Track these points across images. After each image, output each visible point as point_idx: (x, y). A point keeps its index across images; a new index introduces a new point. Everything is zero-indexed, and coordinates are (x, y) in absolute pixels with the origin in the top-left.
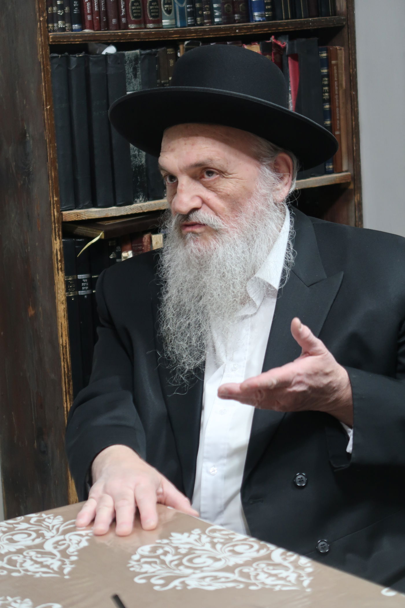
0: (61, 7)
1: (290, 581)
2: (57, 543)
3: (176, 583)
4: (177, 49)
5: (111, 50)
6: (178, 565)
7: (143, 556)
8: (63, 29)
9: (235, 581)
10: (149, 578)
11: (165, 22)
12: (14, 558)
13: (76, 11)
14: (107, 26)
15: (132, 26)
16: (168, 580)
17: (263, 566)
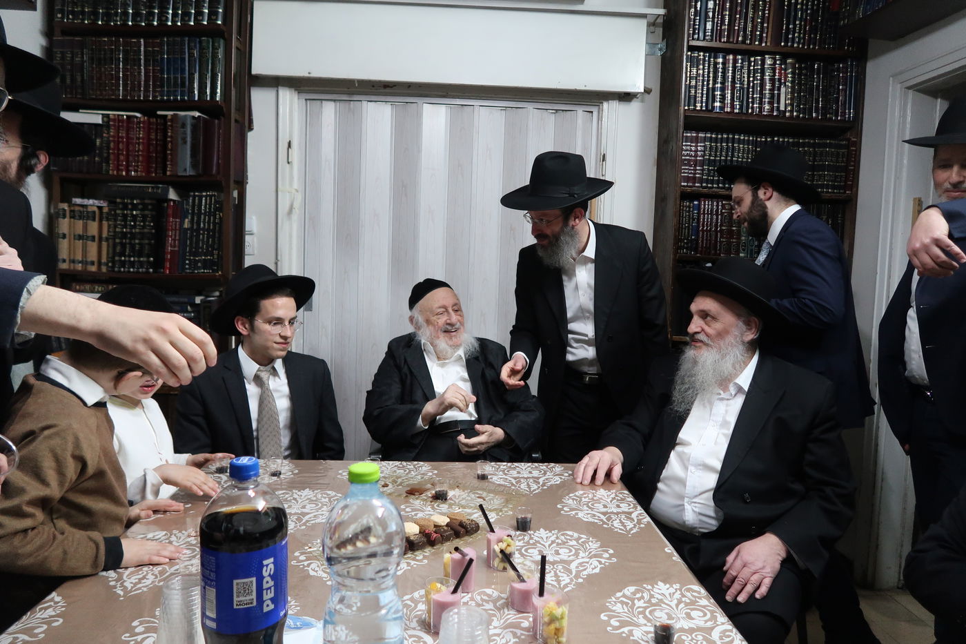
1: (626, 529)
2: (547, 479)
3: (574, 513)
5: (709, 265)
6: (584, 504)
7: (575, 496)
8: (686, 253)
9: (602, 520)
10: (563, 506)
12: (522, 480)
13: (694, 246)
14: (709, 254)
17: (623, 516)
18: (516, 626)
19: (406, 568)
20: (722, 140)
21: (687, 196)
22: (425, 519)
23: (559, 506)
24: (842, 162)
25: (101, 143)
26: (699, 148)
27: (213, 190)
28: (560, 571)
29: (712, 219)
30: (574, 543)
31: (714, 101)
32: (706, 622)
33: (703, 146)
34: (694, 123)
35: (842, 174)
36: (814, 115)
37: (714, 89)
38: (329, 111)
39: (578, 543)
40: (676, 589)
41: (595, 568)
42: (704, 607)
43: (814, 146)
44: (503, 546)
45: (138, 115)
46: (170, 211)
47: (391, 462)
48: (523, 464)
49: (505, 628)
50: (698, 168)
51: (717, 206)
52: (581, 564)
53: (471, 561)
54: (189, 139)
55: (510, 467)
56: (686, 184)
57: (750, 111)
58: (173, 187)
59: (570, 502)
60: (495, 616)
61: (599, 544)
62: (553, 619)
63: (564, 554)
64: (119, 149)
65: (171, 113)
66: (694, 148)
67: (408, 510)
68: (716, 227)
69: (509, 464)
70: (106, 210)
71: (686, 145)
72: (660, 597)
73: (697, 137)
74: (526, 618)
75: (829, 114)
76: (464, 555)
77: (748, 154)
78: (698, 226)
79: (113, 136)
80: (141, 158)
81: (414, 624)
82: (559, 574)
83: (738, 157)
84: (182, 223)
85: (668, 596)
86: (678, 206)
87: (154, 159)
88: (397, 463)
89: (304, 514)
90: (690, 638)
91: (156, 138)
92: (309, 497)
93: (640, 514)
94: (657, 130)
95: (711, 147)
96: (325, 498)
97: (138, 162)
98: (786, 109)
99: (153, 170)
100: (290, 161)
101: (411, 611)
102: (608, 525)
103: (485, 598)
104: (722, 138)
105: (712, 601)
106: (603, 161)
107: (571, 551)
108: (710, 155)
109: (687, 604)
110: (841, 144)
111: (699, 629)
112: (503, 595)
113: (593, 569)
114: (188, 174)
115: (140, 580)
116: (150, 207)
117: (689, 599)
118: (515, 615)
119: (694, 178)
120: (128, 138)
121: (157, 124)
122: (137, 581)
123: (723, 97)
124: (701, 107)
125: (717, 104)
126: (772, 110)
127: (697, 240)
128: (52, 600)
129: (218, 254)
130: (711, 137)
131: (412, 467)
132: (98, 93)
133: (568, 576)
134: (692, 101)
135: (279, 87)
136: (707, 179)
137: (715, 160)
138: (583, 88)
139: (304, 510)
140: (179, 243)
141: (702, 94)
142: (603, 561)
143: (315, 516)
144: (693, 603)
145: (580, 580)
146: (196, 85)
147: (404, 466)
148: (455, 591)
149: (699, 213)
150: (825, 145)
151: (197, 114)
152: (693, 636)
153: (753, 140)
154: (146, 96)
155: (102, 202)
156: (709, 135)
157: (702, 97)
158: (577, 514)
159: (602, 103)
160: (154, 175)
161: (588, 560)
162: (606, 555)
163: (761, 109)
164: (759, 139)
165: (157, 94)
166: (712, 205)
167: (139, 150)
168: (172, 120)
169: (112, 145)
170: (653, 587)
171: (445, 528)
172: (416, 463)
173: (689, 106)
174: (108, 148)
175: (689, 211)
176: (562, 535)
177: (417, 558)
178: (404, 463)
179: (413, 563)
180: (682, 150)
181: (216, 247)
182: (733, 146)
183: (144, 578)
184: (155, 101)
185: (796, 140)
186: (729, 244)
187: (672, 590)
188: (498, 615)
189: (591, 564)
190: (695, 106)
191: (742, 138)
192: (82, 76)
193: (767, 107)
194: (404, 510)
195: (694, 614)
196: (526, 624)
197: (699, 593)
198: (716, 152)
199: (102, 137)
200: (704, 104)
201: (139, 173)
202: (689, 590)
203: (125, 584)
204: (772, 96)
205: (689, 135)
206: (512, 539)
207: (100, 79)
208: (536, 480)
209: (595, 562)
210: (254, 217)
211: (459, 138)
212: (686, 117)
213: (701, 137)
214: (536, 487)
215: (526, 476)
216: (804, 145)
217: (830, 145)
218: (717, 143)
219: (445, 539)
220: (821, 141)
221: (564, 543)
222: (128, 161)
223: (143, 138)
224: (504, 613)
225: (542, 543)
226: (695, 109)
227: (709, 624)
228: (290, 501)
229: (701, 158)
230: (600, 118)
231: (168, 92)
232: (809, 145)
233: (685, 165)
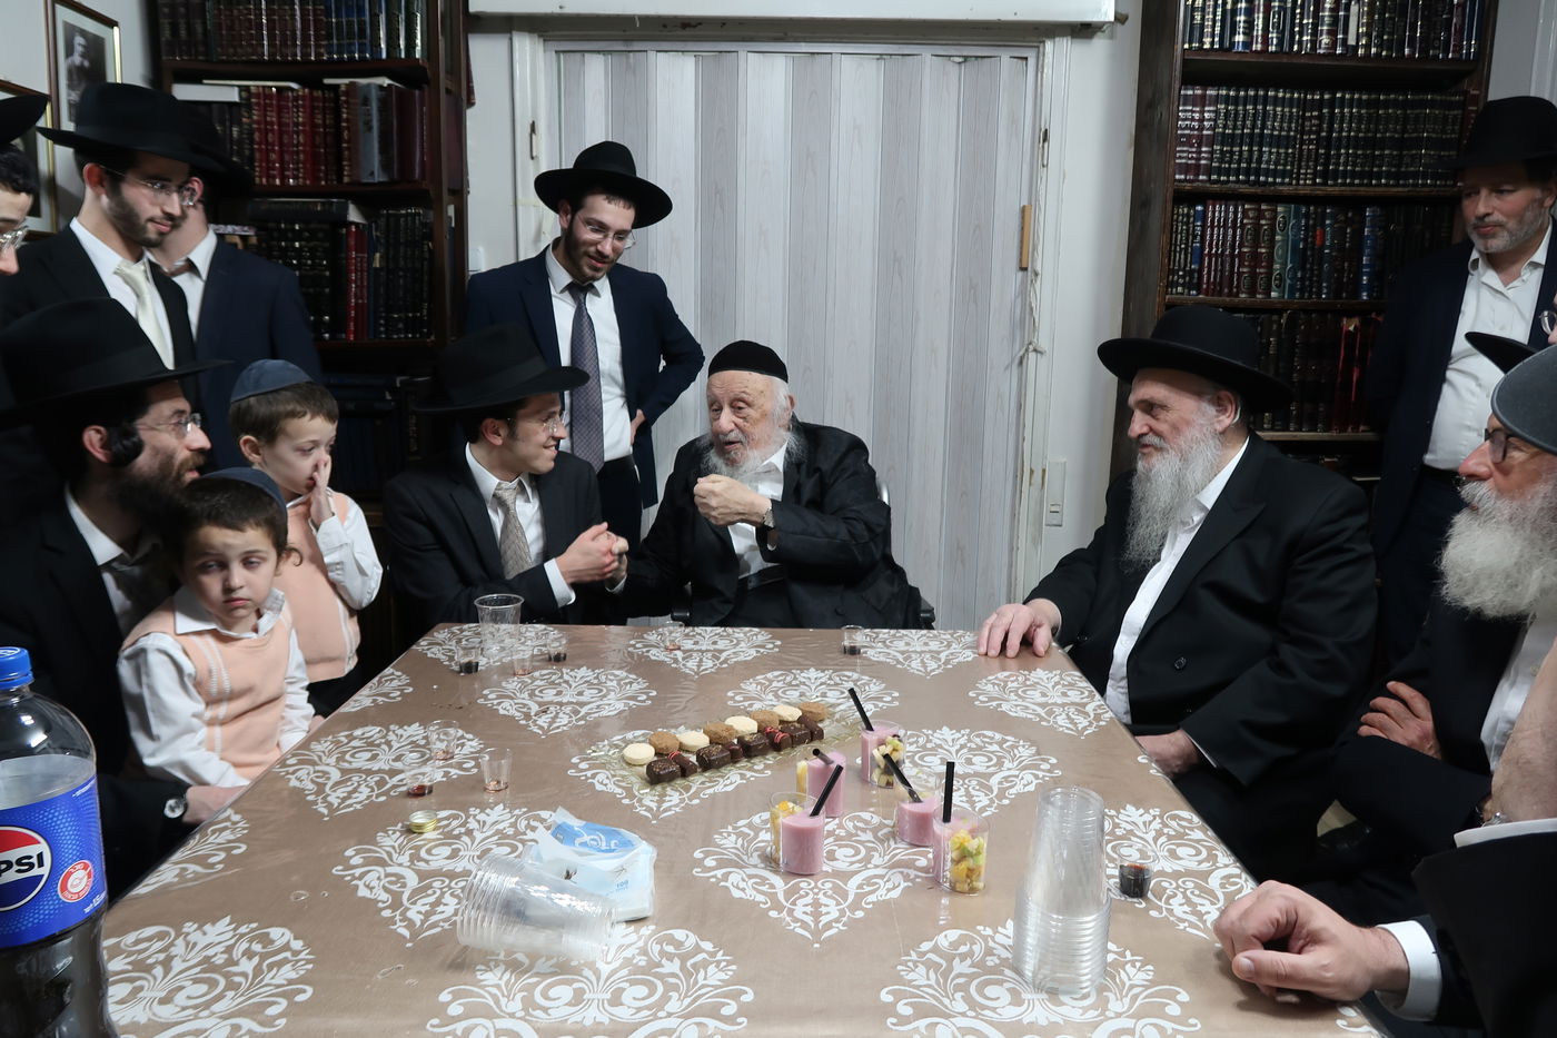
0: (1183, 277)
1: (1077, 728)
2: (952, 654)
3: (994, 704)
4: (1281, 317)
6: (1011, 692)
7: (996, 679)
8: (1182, 294)
9: (1039, 715)
10: (978, 695)
11: (1273, 294)
12: (913, 655)
13: (1195, 281)
14: (1220, 293)
15: (1243, 296)
16: (992, 699)
17: (1072, 710)
18: (910, 864)
19: (739, 781)
20: (1246, 100)
21: (1185, 197)
22: (764, 712)
23: (971, 694)
24: (1453, 131)
25: (241, 132)
26: (1206, 115)
27: (417, 206)
28: (973, 788)
29: (1225, 235)
30: (995, 747)
31: (1233, 32)
32: (1200, 862)
33: (1213, 111)
34: (1200, 72)
35: (1451, 153)
36: (1407, 51)
37: (1234, 12)
38: (596, 70)
39: (1001, 747)
40: (1155, 817)
41: (1029, 784)
42: (1198, 841)
43: (1405, 105)
44: (887, 750)
45: (294, 85)
46: (352, 242)
47: (709, 629)
48: (914, 631)
49: (892, 867)
50: (1204, 149)
51: (1236, 213)
52: (1006, 778)
53: (839, 769)
54: (375, 124)
55: (894, 636)
56: (1183, 177)
57: (1296, 47)
58: (355, 203)
59: (990, 687)
60: (875, 850)
61: (1034, 750)
62: (964, 855)
63: (980, 763)
64: (267, 143)
65: (347, 81)
66: (1197, 115)
67: (738, 698)
68: (1233, 248)
69: (893, 632)
70: (254, 240)
71: (1186, 111)
72: (1129, 827)
73: (1204, 96)
74: (924, 855)
75: (1434, 48)
76: (827, 762)
77: (1290, 122)
78: (1202, 248)
79: (258, 123)
80: (302, 156)
81: (755, 860)
82: (973, 792)
83: (1273, 128)
84: (370, 260)
85: (1142, 826)
86: (1169, 214)
87: (323, 158)
88: (719, 630)
89: (582, 704)
90: (1174, 885)
91: (324, 120)
92: (588, 679)
93: (1099, 706)
94: (1135, 86)
95: (1227, 113)
96: (612, 680)
97: (298, 164)
98: (1357, 43)
99: (322, 175)
100: (534, 154)
101: (750, 842)
102: (1049, 722)
103: (861, 825)
104: (1246, 97)
105: (1210, 833)
106: (1044, 141)
107: (990, 760)
108: (1225, 127)
109: (1170, 838)
110: (1452, 102)
111: (1189, 873)
112: (886, 822)
113: (1025, 786)
114: (376, 181)
115: (350, 793)
116: (321, 235)
117: (1175, 830)
118: (907, 849)
119: (1198, 166)
120: (280, 124)
121: (324, 100)
122: (345, 795)
123: (1250, 25)
124: (1212, 43)
125: (1240, 38)
126: (1334, 45)
127: (1200, 271)
128: (228, 819)
129: (429, 310)
130: (1228, 95)
131: (742, 635)
132: (231, 50)
133: (986, 795)
134: (1197, 34)
135: (514, 33)
136: (1219, 167)
137: (1233, 134)
138: (1010, 17)
139: (581, 699)
140: (368, 292)
141: (1214, 21)
142: (1041, 774)
143: (598, 707)
144: (1180, 836)
145: (1006, 802)
146: (382, 34)
147: (729, 635)
148: (816, 813)
149: (1204, 227)
150: (1423, 104)
151: (386, 82)
152: (1180, 882)
153: (1299, 98)
154: (305, 55)
155: (246, 228)
156: (1224, 92)
157: (1214, 26)
158: (1000, 705)
159: (1044, 42)
160: (323, 183)
161: (1017, 773)
162: (1045, 766)
163: (1314, 42)
164: (1309, 97)
165: (322, 50)
166: (1227, 212)
167: (299, 142)
168: (347, 93)
169: (257, 136)
170: (1119, 813)
171: (797, 725)
172: (747, 629)
173: (1190, 43)
174: (252, 142)
175: (1188, 223)
176: (978, 736)
177: (756, 767)
178: (729, 630)
179: (749, 774)
180: (1178, 118)
181: (425, 295)
182: (1264, 109)
183: (355, 791)
184: (319, 62)
185: (1373, 96)
186: (1253, 275)
187: (1148, 818)
188: (880, 848)
189: (1022, 778)
190: (1202, 43)
191: (1281, 95)
192: (204, 23)
193: (1325, 40)
194: (732, 698)
195: (1181, 851)
196: (922, 862)
197: (1190, 821)
198: (1236, 120)
199: (240, 124)
200: (1217, 39)
201: (301, 180)
202: (1174, 818)
203: (329, 799)
204: (1335, 20)
205: (1190, 92)
206: (900, 741)
207: (231, 28)
208: (935, 655)
209: (1028, 776)
210: (481, 249)
211: (810, 109)
212: (1185, 62)
213: (1211, 96)
214: (935, 666)
215: (919, 650)
216: (1386, 105)
217: (1432, 104)
218: (1236, 104)
219: (795, 741)
220: (1416, 97)
221: (979, 748)
222: (282, 162)
223: (304, 124)
224: (889, 846)
225: (946, 747)
226: (1201, 48)
227: (1205, 866)
228: (559, 684)
229: (1209, 132)
230: (1039, 68)
231: (339, 45)
232: (1396, 104)
233: (1183, 144)
